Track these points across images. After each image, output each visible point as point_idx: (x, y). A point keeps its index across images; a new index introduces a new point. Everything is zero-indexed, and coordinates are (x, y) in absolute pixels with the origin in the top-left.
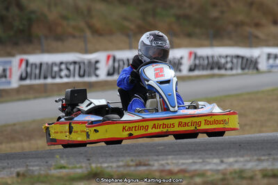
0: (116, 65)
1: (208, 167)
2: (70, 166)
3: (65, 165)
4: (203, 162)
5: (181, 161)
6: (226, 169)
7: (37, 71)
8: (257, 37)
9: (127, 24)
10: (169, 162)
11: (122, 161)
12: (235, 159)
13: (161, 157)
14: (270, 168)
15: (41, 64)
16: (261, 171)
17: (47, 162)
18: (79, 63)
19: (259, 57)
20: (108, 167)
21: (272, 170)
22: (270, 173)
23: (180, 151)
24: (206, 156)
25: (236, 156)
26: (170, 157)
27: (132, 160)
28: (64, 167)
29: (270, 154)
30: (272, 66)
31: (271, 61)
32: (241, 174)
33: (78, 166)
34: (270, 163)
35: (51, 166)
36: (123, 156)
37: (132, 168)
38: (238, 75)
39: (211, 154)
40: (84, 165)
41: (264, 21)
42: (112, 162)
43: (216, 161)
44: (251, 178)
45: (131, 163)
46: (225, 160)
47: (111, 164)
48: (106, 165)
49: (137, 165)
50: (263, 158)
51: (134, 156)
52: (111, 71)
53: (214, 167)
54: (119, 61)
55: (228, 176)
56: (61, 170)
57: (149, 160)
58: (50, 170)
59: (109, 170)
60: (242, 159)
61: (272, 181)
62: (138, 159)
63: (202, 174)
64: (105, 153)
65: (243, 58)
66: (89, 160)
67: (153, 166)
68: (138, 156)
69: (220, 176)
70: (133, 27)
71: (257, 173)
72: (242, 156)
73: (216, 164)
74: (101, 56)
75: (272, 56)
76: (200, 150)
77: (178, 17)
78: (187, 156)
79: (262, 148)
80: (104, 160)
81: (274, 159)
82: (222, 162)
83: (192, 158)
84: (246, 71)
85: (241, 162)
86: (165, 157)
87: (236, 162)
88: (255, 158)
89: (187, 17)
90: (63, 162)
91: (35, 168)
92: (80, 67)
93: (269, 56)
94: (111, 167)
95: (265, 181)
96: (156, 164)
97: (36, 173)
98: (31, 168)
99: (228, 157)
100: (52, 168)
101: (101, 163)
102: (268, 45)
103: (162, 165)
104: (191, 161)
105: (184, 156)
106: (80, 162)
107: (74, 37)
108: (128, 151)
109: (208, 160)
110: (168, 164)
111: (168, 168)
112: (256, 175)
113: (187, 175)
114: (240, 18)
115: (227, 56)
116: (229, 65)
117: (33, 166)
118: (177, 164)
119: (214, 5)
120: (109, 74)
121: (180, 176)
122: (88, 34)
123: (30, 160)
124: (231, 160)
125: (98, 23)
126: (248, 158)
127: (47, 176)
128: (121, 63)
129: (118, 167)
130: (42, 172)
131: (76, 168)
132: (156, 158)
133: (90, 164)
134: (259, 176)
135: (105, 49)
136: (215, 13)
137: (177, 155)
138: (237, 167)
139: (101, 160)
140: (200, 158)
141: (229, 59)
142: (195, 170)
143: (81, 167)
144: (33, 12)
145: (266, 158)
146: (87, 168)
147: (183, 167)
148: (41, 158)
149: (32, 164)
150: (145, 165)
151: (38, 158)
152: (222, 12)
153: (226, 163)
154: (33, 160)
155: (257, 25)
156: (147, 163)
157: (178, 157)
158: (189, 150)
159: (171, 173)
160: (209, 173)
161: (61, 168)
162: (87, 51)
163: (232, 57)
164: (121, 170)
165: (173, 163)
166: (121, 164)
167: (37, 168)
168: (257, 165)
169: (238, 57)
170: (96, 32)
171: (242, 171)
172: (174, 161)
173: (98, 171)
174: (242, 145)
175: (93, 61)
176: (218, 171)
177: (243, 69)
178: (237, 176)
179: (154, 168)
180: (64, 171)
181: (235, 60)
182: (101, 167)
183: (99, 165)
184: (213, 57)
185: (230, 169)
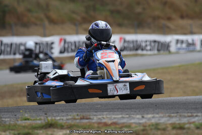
0: (66, 46)
1: (133, 121)
2: (33, 118)
3: (29, 117)
4: (130, 117)
5: (113, 116)
6: (146, 122)
7: (9, 49)
8: (168, 27)
9: (75, 16)
10: (104, 116)
11: (70, 115)
12: (152, 115)
13: (99, 113)
14: (178, 122)
15: (11, 44)
16: (171, 124)
17: (15, 115)
18: (39, 44)
19: (170, 42)
20: (60, 119)
21: (179, 124)
22: (178, 126)
23: (113, 109)
24: (132, 113)
25: (153, 114)
26: (105, 113)
27: (78, 115)
28: (28, 119)
29: (178, 112)
30: (179, 49)
31: (179, 45)
32: (156, 127)
33: (38, 118)
34: (178, 119)
35: (19, 118)
36: (71, 112)
37: (78, 121)
38: (155, 55)
39: (135, 112)
40: (42, 118)
41: (174, 16)
42: (63, 116)
43: (139, 116)
44: (164, 129)
45: (77, 117)
46: (145, 116)
47: (62, 118)
48: (58, 118)
49: (81, 119)
50: (172, 115)
51: (79, 112)
52: (63, 50)
53: (137, 121)
54: (68, 43)
55: (147, 128)
56: (26, 121)
57: (90, 115)
58: (18, 121)
59: (61, 122)
60: (157, 116)
61: (179, 131)
62: (82, 114)
63: (129, 126)
64: (58, 109)
65: (159, 42)
66: (46, 114)
67: (93, 119)
68: (82, 112)
69: (142, 128)
70: (79, 18)
71: (168, 125)
72: (158, 114)
73: (138, 119)
74: (55, 39)
75: (179, 42)
76: (127, 109)
77: (112, 12)
78: (118, 113)
79: (172, 108)
80: (57, 114)
81: (180, 116)
82: (143, 117)
83: (121, 114)
84: (162, 52)
85: (157, 117)
86: (101, 113)
87: (153, 117)
88: (167, 115)
89: (118, 12)
90: (27, 115)
91: (6, 120)
92: (40, 47)
93: (177, 41)
94: (62, 119)
95: (174, 132)
96: (95, 118)
97: (7, 123)
98: (4, 119)
99: (147, 114)
100: (19, 120)
101: (55, 117)
102: (177, 34)
103: (99, 119)
104: (120, 116)
105: (115, 113)
106: (40, 116)
107: (36, 25)
108: (75, 108)
109: (133, 116)
110: (103, 118)
111: (104, 121)
112: (167, 127)
113: (117, 126)
114: (157, 13)
115: (146, 41)
116: (148, 48)
117: (5, 118)
118: (110, 119)
119: (138, 4)
120: (61, 52)
121: (112, 127)
122: (46, 23)
123: (3, 113)
124: (150, 116)
125: (53, 15)
126: (162, 115)
127: (15, 125)
128: (70, 45)
129: (67, 119)
130: (11, 122)
131: (36, 120)
132: (95, 113)
133: (47, 117)
134: (170, 128)
135: (58, 34)
136: (139, 9)
137: (110, 111)
138: (153, 121)
139: (55, 114)
140: (127, 114)
141: (148, 43)
142: (124, 123)
143: (40, 119)
144: (6, 6)
145: (175, 115)
146: (45, 120)
147: (114, 121)
148: (11, 112)
149: (4, 116)
150: (87, 119)
151: (9, 112)
152: (144, 9)
153: (146, 118)
154: (6, 113)
155: (169, 19)
156: (88, 117)
157: (111, 113)
158: (119, 108)
159: (106, 125)
160: (133, 125)
161: (26, 120)
162: (45, 35)
163: (151, 42)
164: (70, 121)
165: (107, 118)
166: (70, 117)
167: (9, 119)
168: (168, 120)
169: (155, 41)
170: (52, 21)
171: (157, 124)
172: (108, 116)
173: (53, 123)
174: (158, 105)
175: (50, 42)
176: (140, 124)
177: (158, 50)
178: (153, 127)
179: (94, 121)
180: (28, 122)
181: (153, 44)
182: (55, 119)
183: (54, 118)
184: (137, 41)
185: (149, 122)
